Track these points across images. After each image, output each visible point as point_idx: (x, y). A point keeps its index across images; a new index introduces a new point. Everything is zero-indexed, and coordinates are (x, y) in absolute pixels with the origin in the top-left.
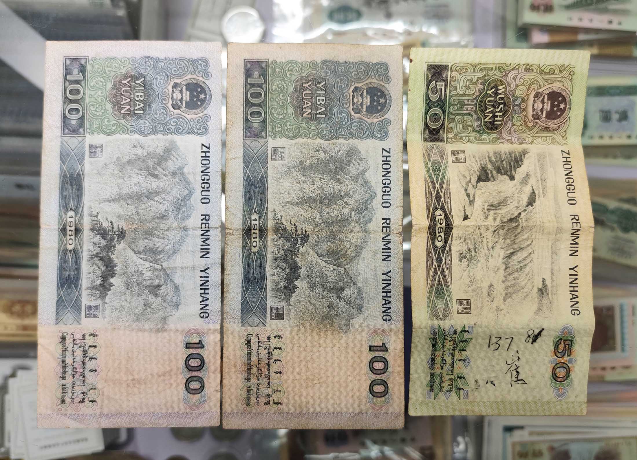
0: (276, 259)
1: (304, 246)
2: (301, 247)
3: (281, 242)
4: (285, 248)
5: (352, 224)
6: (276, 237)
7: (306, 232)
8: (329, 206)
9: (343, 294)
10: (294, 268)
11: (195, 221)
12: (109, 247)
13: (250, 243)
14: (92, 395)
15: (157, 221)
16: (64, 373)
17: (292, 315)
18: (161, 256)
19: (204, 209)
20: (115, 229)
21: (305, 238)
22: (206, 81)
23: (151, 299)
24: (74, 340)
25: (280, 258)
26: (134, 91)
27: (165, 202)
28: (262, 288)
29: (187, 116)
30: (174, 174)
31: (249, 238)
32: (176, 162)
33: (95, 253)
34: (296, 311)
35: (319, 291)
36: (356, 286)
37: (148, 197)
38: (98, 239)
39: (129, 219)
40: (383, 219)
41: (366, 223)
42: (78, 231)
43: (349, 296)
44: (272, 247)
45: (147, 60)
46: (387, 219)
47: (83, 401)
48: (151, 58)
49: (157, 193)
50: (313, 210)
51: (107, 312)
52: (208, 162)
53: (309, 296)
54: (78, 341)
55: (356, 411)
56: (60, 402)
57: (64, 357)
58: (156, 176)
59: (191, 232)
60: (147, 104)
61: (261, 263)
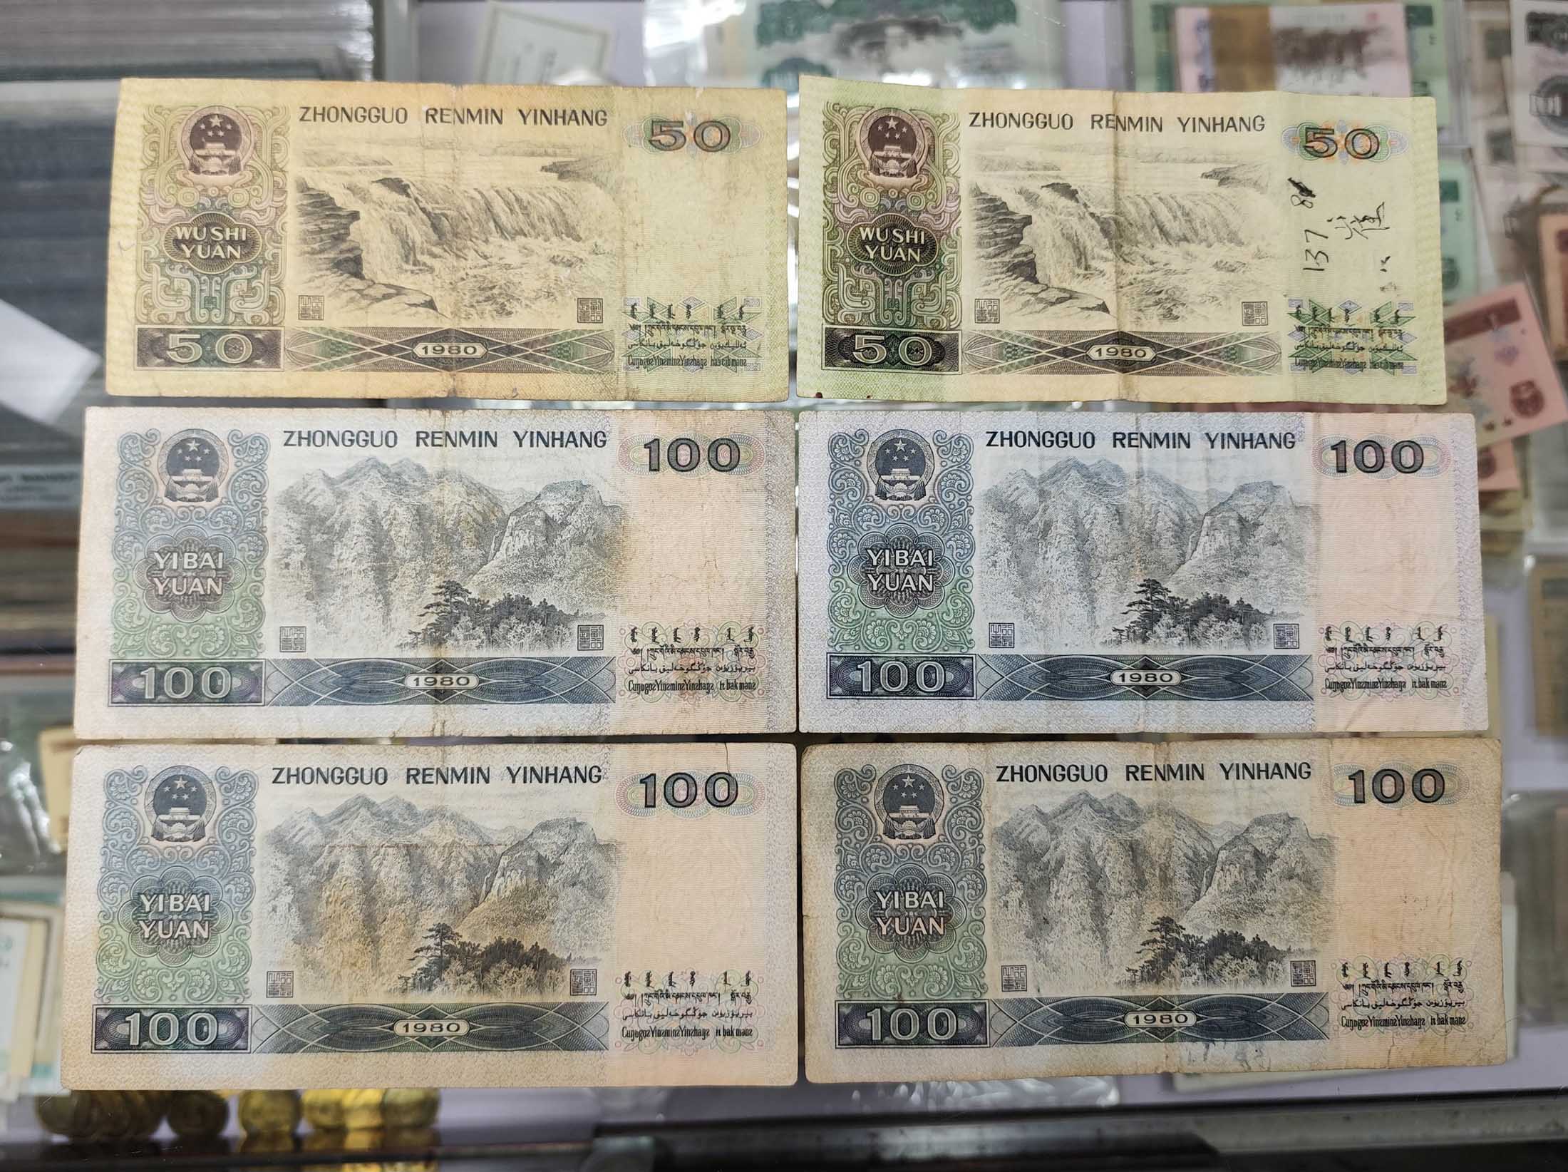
0: (492, 642)
1: (467, 591)
2: (470, 596)
3: (458, 632)
4: (470, 624)
5: (426, 501)
6: (450, 642)
7: (440, 587)
8: (391, 543)
9: (557, 517)
10: (510, 607)
11: (1127, 459)
12: (1175, 608)
13: (460, 690)
14: (1430, 635)
15: (1126, 524)
16: (1393, 684)
17: (594, 610)
18: (1188, 517)
19: (1104, 444)
20: (1142, 597)
21: (452, 588)
22: (872, 439)
23: (1262, 533)
24: (1338, 667)
25: (489, 633)
26: (892, 566)
27: (1093, 510)
28: (543, 666)
29: (936, 472)
30: (1043, 494)
31: (452, 692)
32: (1020, 491)
33: (1185, 635)
34: (587, 603)
35: (551, 561)
36: (542, 495)
37: (1085, 541)
38: (1160, 629)
39: (1125, 574)
40: (418, 445)
41: (425, 476)
42: (1148, 664)
43: (561, 508)
44: (469, 649)
45: (834, 545)
46: (418, 438)
47: (1440, 650)
48: (831, 537)
49: (1077, 523)
50: (399, 574)
51: (1288, 609)
52: (1020, 435)
53: (561, 580)
54: (1340, 660)
55: (763, 495)
56: (1443, 691)
57: (1367, 685)
58: (1048, 526)
59: (1145, 466)
60: (916, 544)
61: (498, 670)
